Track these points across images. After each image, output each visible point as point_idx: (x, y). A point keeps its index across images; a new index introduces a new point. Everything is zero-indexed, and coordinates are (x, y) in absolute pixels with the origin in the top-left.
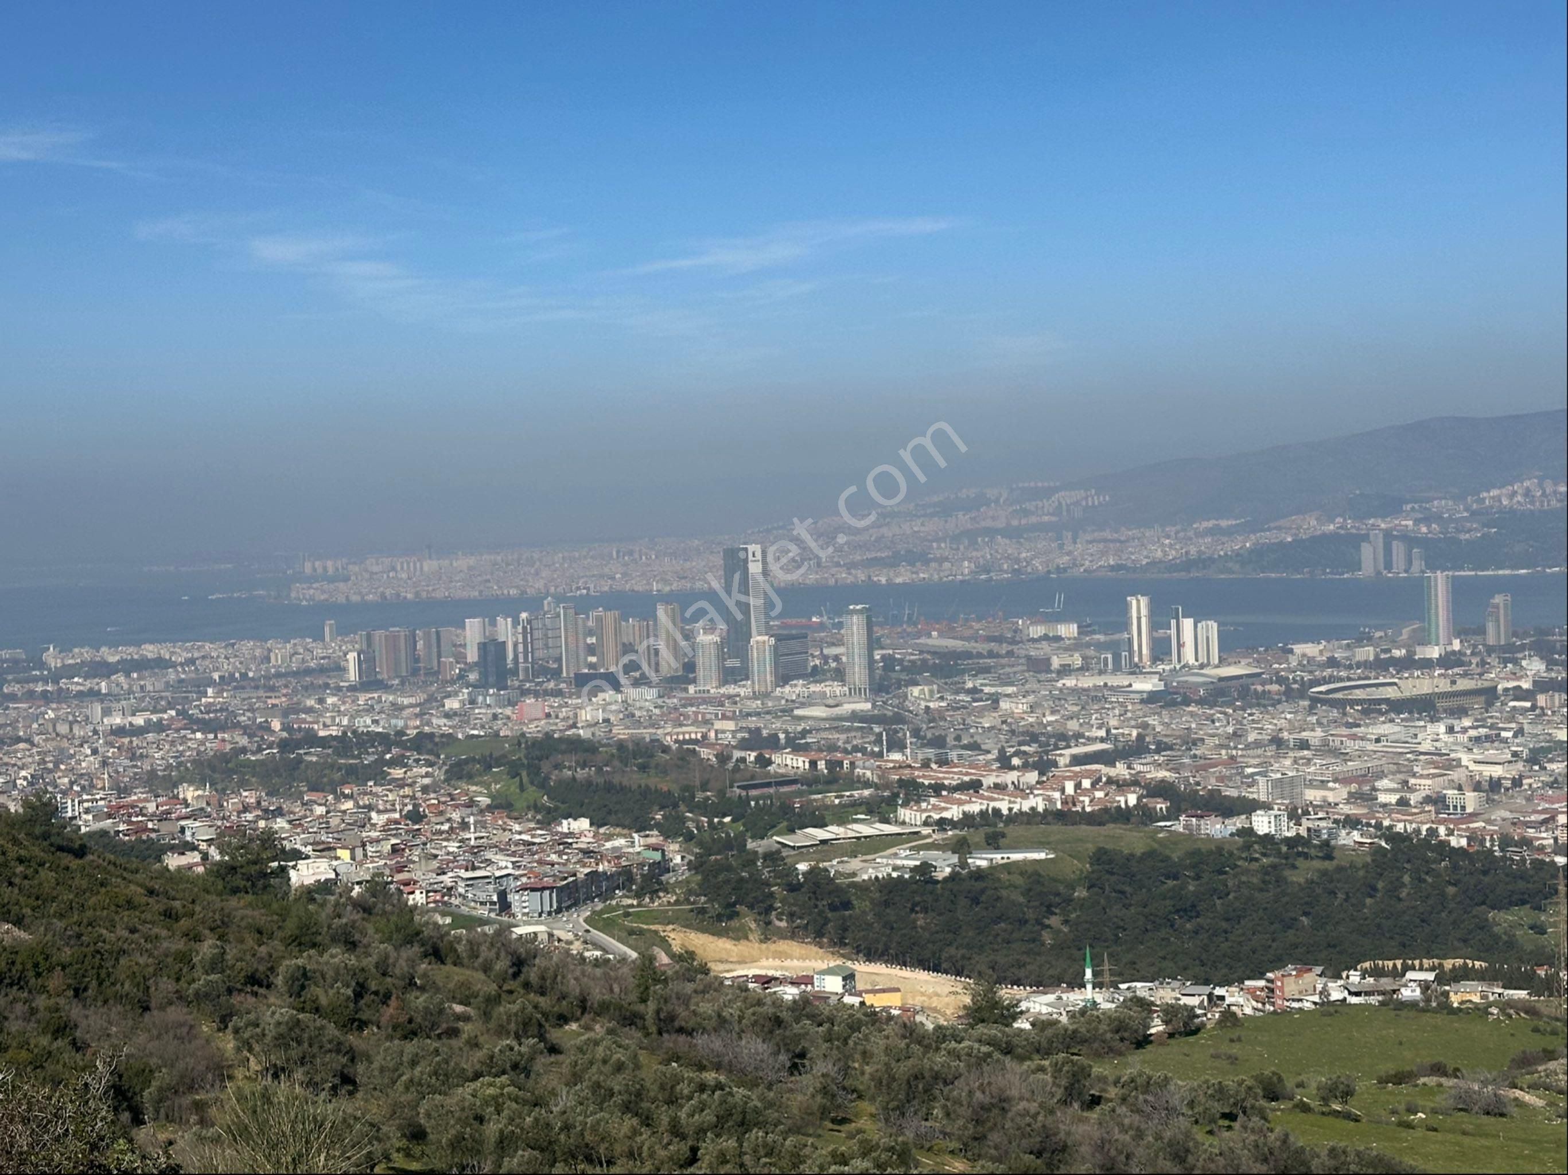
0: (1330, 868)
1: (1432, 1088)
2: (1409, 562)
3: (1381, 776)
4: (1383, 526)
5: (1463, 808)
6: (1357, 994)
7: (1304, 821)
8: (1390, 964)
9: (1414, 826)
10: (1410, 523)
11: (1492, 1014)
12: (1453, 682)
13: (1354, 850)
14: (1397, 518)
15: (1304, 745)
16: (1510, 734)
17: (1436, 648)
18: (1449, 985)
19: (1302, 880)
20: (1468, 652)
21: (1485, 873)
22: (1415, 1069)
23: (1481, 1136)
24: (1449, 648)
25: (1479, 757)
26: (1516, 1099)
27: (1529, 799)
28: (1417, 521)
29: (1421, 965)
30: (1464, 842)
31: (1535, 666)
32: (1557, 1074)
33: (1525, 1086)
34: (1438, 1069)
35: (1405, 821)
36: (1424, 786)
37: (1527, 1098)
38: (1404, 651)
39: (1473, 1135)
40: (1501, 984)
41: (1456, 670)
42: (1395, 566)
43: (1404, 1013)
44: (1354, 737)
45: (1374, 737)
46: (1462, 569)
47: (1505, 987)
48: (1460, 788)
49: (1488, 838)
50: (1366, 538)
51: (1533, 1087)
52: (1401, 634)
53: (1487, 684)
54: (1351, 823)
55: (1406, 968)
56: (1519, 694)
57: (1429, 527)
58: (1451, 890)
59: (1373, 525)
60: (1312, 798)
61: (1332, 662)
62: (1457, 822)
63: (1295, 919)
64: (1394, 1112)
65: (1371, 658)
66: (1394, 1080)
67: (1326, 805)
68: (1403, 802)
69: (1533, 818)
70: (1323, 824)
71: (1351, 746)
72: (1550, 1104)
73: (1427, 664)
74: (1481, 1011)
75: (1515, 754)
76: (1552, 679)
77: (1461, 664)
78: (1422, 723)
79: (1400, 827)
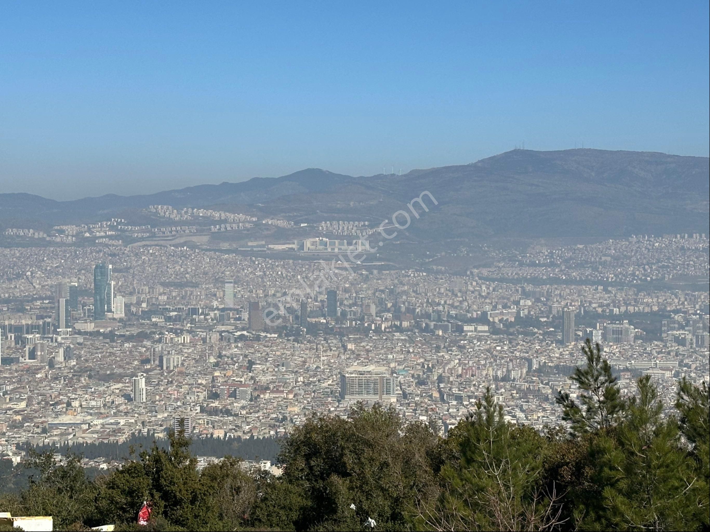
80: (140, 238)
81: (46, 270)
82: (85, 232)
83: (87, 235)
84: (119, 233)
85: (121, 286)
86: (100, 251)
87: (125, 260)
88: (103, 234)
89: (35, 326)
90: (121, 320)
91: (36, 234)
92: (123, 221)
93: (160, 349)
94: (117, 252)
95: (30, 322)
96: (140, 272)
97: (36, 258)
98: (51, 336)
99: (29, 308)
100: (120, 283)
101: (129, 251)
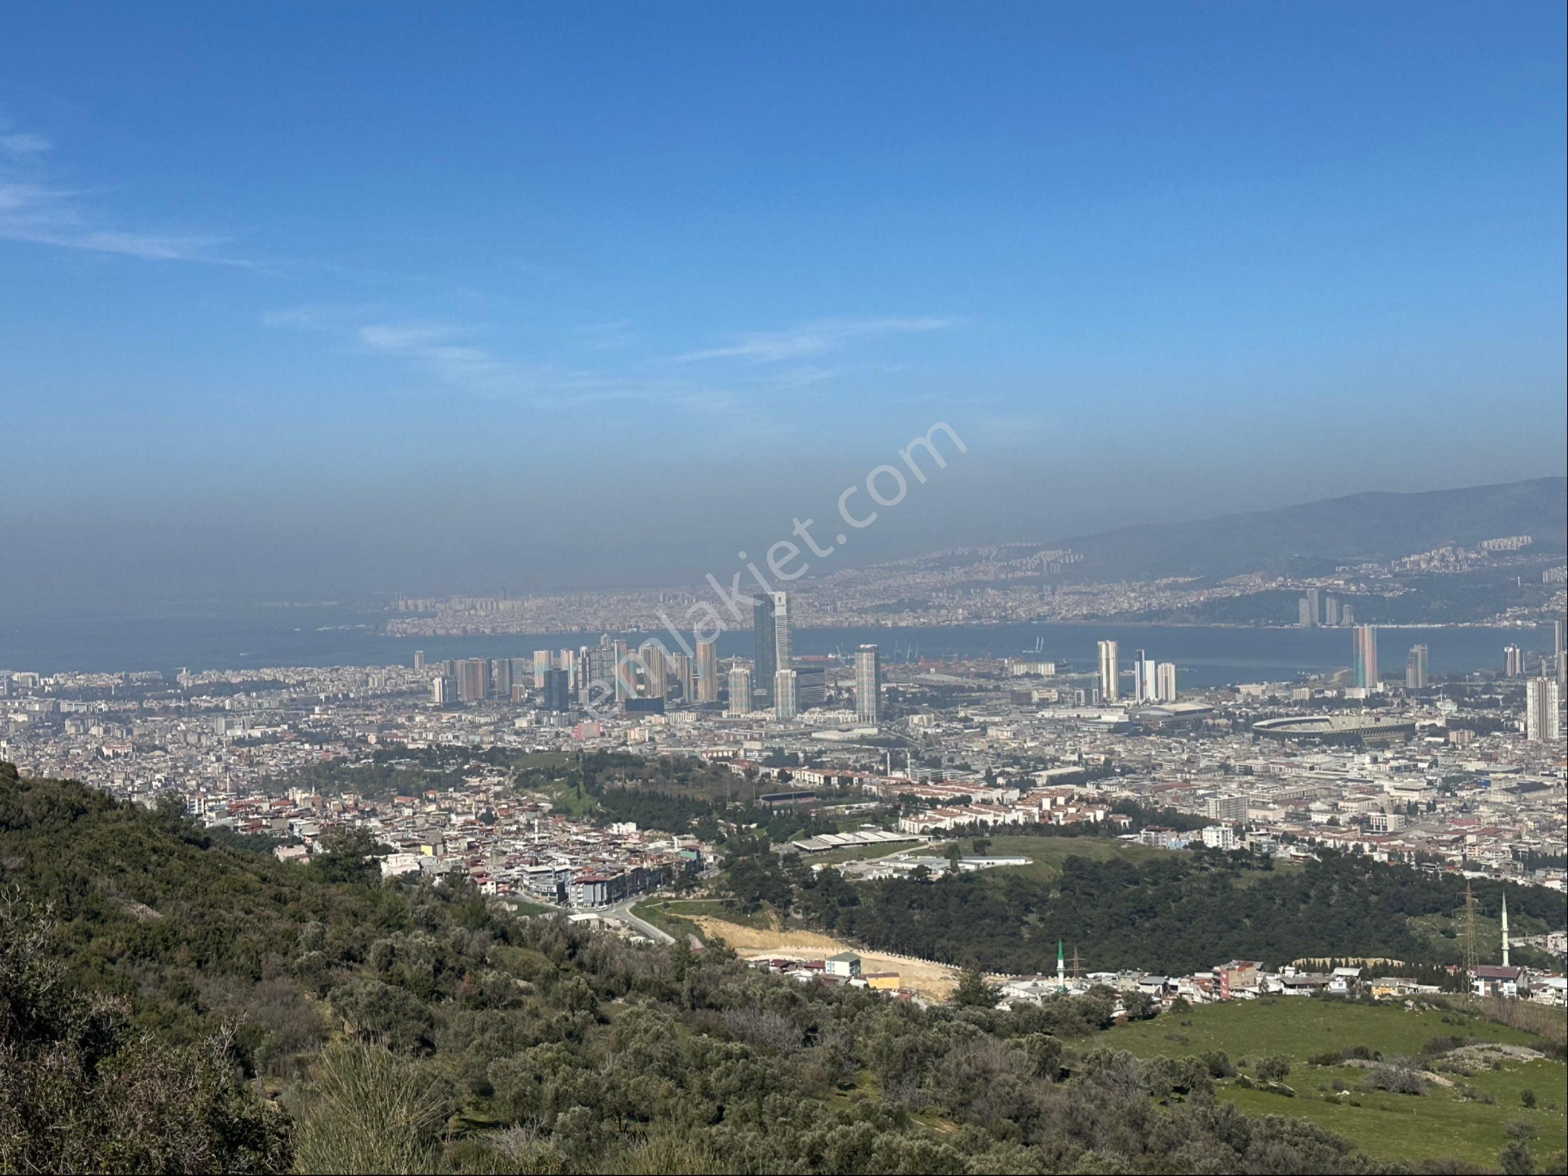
0: (1269, 878)
1: (1355, 1069)
2: (1341, 615)
3: (1314, 798)
4: (1318, 584)
5: (1385, 828)
6: (1292, 987)
7: (1247, 836)
8: (1321, 960)
9: (1342, 842)
10: (1342, 582)
11: (1408, 1006)
12: (1378, 720)
13: (1290, 862)
14: (1330, 578)
15: (1248, 771)
16: (1425, 765)
17: (1363, 690)
18: (1371, 980)
19: (1245, 888)
20: (1391, 694)
21: (1403, 884)
22: (1341, 1052)
23: (1397, 1111)
24: (1374, 691)
25: (1399, 785)
26: (1428, 1080)
27: (1442, 821)
28: (1347, 582)
29: (1347, 962)
30: (1385, 857)
31: (1448, 707)
32: (1463, 1059)
33: (1436, 1069)
34: (1361, 1053)
35: (1334, 838)
36: (1352, 808)
37: (1438, 1079)
38: (1335, 692)
39: (1391, 1110)
40: (1416, 980)
41: (1380, 709)
42: (1328, 619)
43: (1331, 1004)
44: (1291, 765)
45: (1308, 766)
46: (1386, 623)
47: (1419, 983)
48: (1382, 811)
49: (1406, 854)
50: (1303, 595)
51: (1443, 1069)
52: (1333, 678)
53: (1406, 722)
54: (1288, 839)
55: (1334, 965)
56: (1434, 730)
57: (1358, 586)
58: (1374, 898)
59: (1310, 584)
60: (1254, 817)
61: (1273, 701)
62: (1379, 840)
63: (1239, 921)
64: (1322, 1089)
65: (1307, 698)
66: (1323, 1061)
67: (1267, 823)
68: (1333, 822)
69: (1445, 837)
70: (1264, 839)
71: (1289, 773)
72: (1457, 1085)
73: (1355, 704)
74: (1398, 1004)
75: (1430, 783)
76: (1462, 718)
77: (1383, 704)
78: (1350, 754)
79: (1330, 843)
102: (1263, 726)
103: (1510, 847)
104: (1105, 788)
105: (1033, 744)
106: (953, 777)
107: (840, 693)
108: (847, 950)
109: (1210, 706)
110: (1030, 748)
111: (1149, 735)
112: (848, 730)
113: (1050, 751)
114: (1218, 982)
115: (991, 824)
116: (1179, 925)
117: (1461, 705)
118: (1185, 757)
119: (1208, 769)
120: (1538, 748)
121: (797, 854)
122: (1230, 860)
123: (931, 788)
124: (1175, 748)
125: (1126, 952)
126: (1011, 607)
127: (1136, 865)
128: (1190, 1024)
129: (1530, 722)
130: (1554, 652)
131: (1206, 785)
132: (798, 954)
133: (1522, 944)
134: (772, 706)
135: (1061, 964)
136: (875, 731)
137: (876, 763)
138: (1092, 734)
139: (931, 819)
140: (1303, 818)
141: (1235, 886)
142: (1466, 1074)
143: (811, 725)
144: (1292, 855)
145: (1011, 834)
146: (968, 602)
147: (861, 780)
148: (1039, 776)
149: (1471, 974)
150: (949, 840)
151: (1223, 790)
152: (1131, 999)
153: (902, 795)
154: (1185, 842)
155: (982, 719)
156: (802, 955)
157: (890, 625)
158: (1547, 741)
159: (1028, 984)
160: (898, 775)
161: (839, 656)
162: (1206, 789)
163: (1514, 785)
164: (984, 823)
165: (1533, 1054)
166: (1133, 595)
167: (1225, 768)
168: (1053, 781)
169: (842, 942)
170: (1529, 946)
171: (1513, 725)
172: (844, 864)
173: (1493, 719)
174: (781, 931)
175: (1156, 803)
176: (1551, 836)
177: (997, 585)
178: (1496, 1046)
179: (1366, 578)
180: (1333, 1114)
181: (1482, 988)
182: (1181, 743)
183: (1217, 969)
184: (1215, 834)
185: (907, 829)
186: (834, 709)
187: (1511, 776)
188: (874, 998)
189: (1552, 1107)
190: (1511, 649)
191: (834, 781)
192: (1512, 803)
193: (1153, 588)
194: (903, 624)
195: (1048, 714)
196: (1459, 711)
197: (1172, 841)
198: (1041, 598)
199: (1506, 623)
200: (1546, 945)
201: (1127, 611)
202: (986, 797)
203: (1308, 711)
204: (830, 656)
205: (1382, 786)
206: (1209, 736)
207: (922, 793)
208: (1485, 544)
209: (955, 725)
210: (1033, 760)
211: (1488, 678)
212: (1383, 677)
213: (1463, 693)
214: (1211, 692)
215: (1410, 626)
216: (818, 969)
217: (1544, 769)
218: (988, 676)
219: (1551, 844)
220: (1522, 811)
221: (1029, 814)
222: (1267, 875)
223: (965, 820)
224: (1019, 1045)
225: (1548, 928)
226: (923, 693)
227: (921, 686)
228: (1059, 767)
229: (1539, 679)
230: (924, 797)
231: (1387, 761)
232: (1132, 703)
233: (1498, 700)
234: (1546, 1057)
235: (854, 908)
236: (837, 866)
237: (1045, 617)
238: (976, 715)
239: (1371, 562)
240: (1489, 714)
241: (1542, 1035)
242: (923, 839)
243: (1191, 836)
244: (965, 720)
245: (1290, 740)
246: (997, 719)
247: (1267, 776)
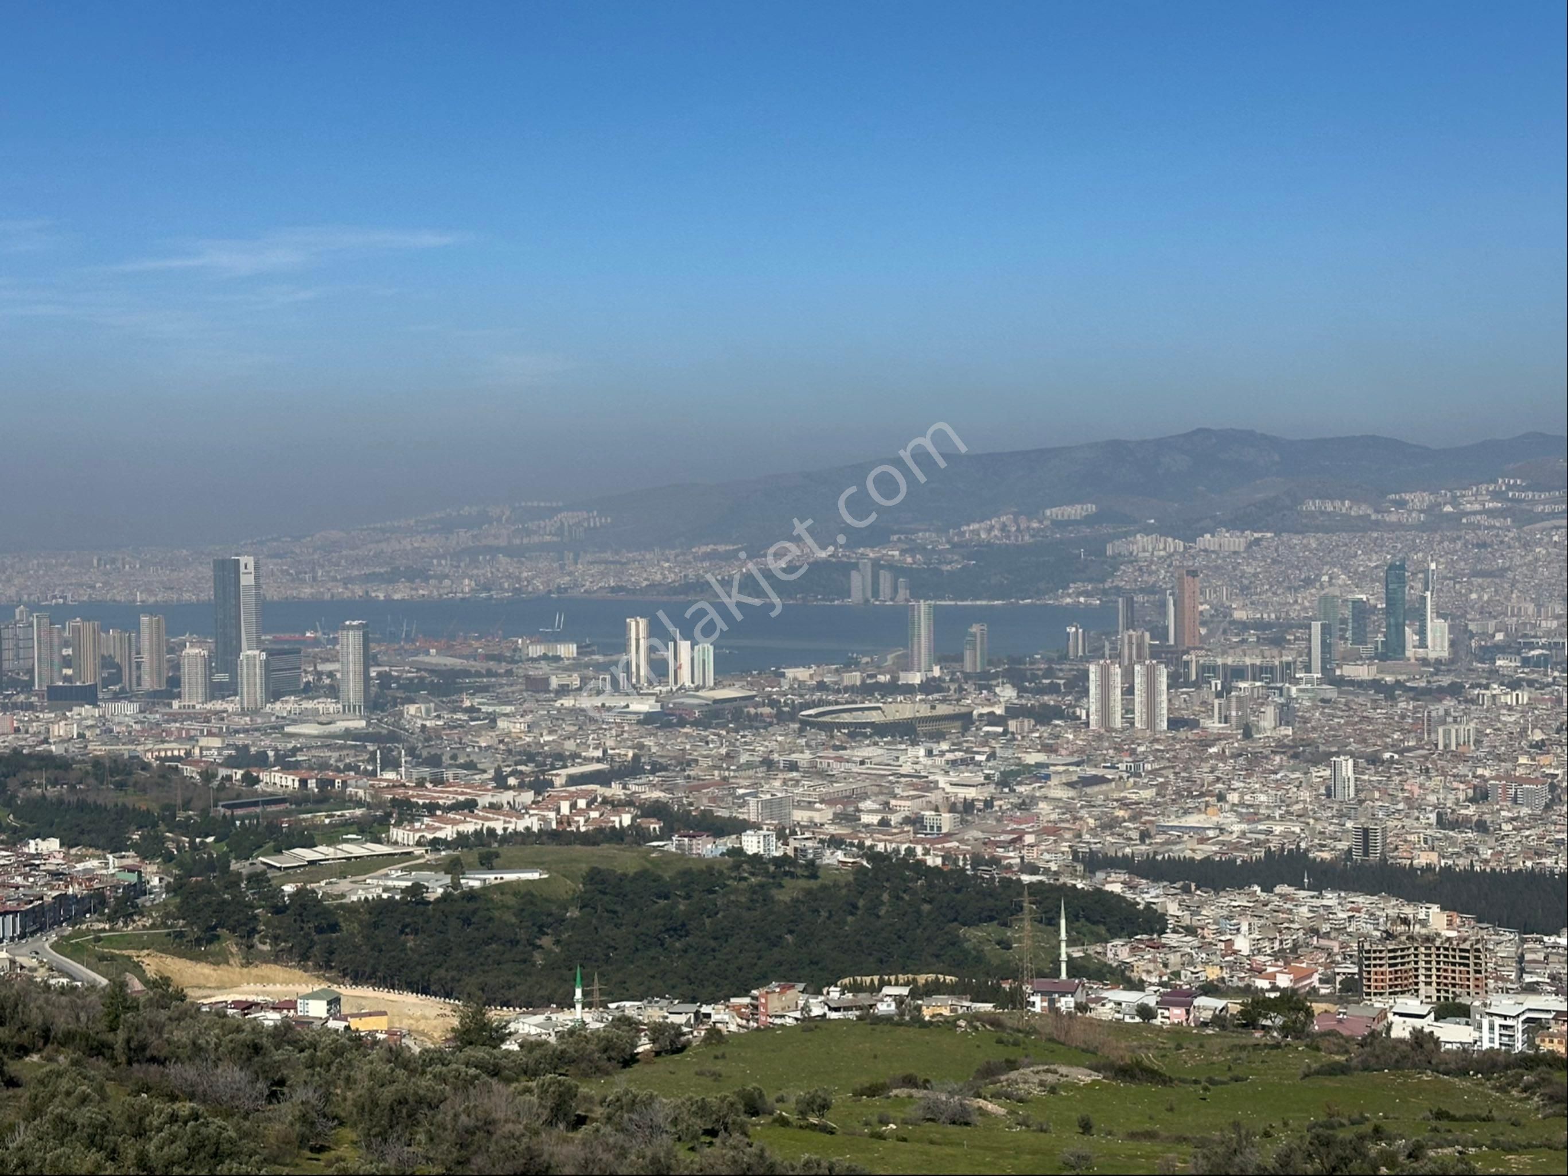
0: (815, 887)
1: (902, 1099)
2: (895, 590)
3: (865, 797)
4: (871, 555)
5: (939, 828)
6: (837, 1009)
7: (791, 840)
8: (868, 979)
9: (894, 845)
10: (897, 553)
11: (960, 1027)
12: (933, 707)
13: (837, 869)
14: (884, 548)
15: (793, 767)
16: (983, 758)
17: (918, 674)
18: (921, 999)
19: (788, 899)
20: (947, 678)
21: (958, 891)
22: (888, 1081)
23: (946, 1144)
24: (930, 675)
25: (955, 780)
26: (980, 1108)
27: (999, 820)
28: (903, 552)
29: (897, 980)
30: (939, 861)
31: (1007, 693)
32: (1017, 1084)
33: (988, 1096)
34: (909, 1081)
35: (885, 841)
36: (904, 807)
37: (990, 1107)
38: (888, 677)
39: (940, 1144)
40: (969, 997)
41: (936, 696)
42: (881, 593)
43: (878, 1028)
44: (840, 759)
45: (858, 760)
46: (943, 598)
47: (973, 1001)
48: (937, 809)
49: (961, 857)
50: (855, 566)
51: (995, 1096)
52: (886, 661)
53: (963, 710)
54: (836, 842)
55: (883, 984)
56: (992, 719)
57: (913, 557)
58: (926, 907)
59: (862, 554)
60: (799, 819)
61: (821, 686)
62: (933, 842)
63: (780, 937)
64: (867, 1124)
65: (858, 683)
66: (868, 1092)
67: (813, 826)
68: (884, 823)
69: (1002, 838)
70: (809, 844)
71: (837, 768)
72: (1011, 1112)
73: (909, 690)
74: (950, 1024)
75: (987, 777)
76: (1022, 705)
77: (939, 690)
78: (903, 747)
79: (880, 847)
80: (1549, 514)
81: (1356, 572)
82: (1445, 504)
83: (1448, 509)
84: (1509, 504)
85: (1488, 602)
86: (1459, 538)
87: (1502, 555)
88: (1477, 507)
89: (1266, 668)
90: (1438, 661)
91: (1355, 508)
92: (1519, 482)
93: (1442, 712)
94: (1489, 541)
95: (1258, 662)
96: (1526, 576)
97: (1345, 551)
98: (1279, 685)
99: (1292, 638)
100: (1486, 597)
101: (1512, 539)
102: (810, 716)
103: (1070, 847)
104: (634, 788)
105: (550, 738)
106: (456, 777)
107: (320, 679)
108: (324, 986)
109: (754, 693)
110: (547, 743)
111: (684, 727)
112: (329, 723)
113: (570, 746)
114: (756, 1007)
115: (500, 832)
116: (713, 944)
117: (1021, 690)
118: (723, 751)
119: (749, 765)
120: (1099, 737)
121: (264, 873)
122: (772, 868)
123: (430, 790)
124: (713, 741)
125: (653, 977)
126: (526, 579)
127: (666, 877)
128: (723, 1056)
129: (1093, 709)
130: (1117, 632)
131: (746, 783)
132: (264, 993)
133: (1081, 954)
134: (236, 695)
135: (578, 993)
136: (363, 723)
137: (363, 761)
138: (619, 725)
139: (429, 828)
140: (848, 818)
141: (777, 898)
142: (1021, 1101)
143: (283, 718)
144: (840, 862)
145: (523, 843)
146: (475, 572)
147: (344, 782)
148: (557, 775)
149: (1027, 988)
150: (451, 852)
151: (766, 787)
152: (658, 1031)
153: (394, 800)
154: (722, 849)
155: (491, 709)
156: (268, 994)
157: (382, 597)
158: (1110, 730)
159: (540, 1018)
160: (390, 775)
161: (319, 634)
162: (746, 787)
163: (1075, 778)
164: (492, 832)
165: (1090, 1075)
166: (666, 565)
167: (768, 764)
168: (572, 780)
169: (318, 977)
170: (1087, 957)
171: (1074, 713)
172: (323, 883)
173: (1055, 706)
174: (242, 966)
175: (691, 804)
176: (1112, 834)
177: (511, 552)
178: (1052, 1067)
179: (923, 549)
180: (878, 1151)
181: (1039, 1004)
182: (719, 735)
183: (755, 992)
184: (755, 839)
185: (400, 840)
186: (313, 698)
187: (1072, 768)
188: (358, 1041)
189: (1110, 1133)
190: (1074, 629)
191: (312, 784)
192: (1073, 799)
193: (690, 558)
194: (397, 597)
195: (568, 702)
196: (1019, 697)
197: (708, 848)
198: (562, 567)
199: (1069, 600)
200: (1105, 954)
201: (660, 584)
202: (494, 800)
203: (858, 699)
204: (308, 634)
205: (937, 782)
206: (751, 727)
207: (419, 796)
208: (1048, 512)
209: (459, 716)
210: (550, 756)
211: (1050, 661)
212: (941, 659)
213: (1024, 678)
214: (753, 676)
215: (969, 603)
216: (289, 1010)
217: (1105, 761)
218: (499, 658)
219: (1113, 843)
220: (1082, 807)
221: (544, 819)
222: (813, 884)
223: (469, 827)
224: (529, 1090)
225: (1108, 935)
226: (422, 679)
227: (419, 670)
228: (581, 764)
229: (1102, 662)
230: (421, 802)
231: (942, 753)
232: (664, 689)
233: (1059, 684)
234: (1104, 1078)
235: (334, 935)
236: (314, 885)
237: (566, 589)
238: (483, 704)
239: (928, 530)
240: (1050, 700)
241: (1100, 1054)
242: (419, 851)
243: (728, 842)
244: (471, 710)
245: (839, 731)
246: (508, 709)
247: (816, 772)
